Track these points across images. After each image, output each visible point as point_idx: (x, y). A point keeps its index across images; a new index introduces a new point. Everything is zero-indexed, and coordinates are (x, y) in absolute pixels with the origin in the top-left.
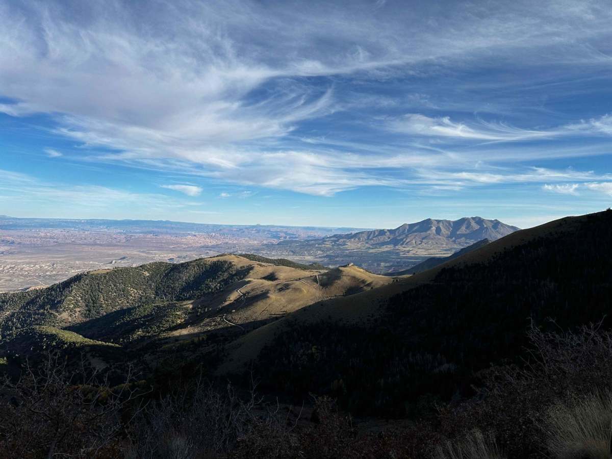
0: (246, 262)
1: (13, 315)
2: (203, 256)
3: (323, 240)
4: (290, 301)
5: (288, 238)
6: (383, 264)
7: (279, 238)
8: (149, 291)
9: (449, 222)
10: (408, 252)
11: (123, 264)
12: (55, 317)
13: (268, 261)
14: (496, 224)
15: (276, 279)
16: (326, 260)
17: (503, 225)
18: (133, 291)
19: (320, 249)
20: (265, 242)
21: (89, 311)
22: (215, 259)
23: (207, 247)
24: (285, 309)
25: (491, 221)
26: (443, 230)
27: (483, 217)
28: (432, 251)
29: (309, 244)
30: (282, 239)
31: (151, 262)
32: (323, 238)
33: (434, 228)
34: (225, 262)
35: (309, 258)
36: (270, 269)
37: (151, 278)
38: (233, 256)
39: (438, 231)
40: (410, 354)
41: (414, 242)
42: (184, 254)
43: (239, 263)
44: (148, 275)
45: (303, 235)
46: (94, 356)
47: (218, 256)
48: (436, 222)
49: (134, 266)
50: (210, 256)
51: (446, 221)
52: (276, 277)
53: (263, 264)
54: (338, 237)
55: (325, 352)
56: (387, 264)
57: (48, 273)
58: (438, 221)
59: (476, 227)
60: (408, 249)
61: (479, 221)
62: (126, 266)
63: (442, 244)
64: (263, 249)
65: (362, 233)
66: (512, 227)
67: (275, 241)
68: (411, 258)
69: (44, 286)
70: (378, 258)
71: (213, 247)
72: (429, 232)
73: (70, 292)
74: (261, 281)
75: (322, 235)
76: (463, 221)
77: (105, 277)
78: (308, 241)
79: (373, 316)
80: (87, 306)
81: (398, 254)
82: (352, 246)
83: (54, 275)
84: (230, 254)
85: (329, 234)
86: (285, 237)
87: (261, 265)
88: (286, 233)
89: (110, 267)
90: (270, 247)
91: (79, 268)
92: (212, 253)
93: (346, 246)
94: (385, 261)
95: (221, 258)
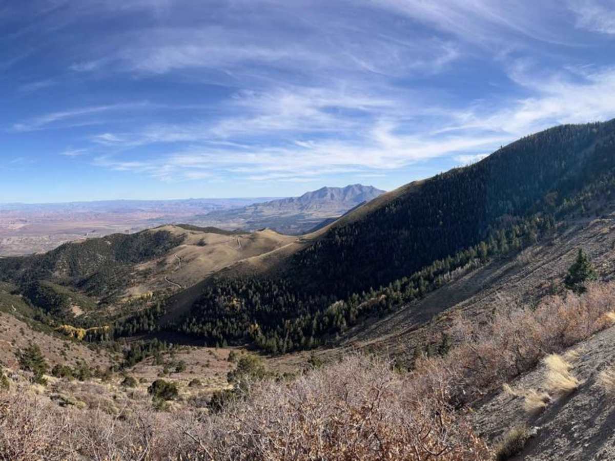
0: (181, 231)
1: (26, 272)
2: (149, 227)
3: (245, 209)
4: (216, 262)
5: (215, 209)
6: (292, 226)
7: (208, 209)
8: (111, 256)
9: (339, 189)
10: (311, 214)
11: (94, 235)
12: (51, 274)
13: (199, 229)
14: (372, 189)
15: (205, 244)
16: (248, 226)
17: (376, 190)
18: (100, 256)
19: (242, 217)
20: (197, 213)
21: (72, 271)
22: (157, 230)
23: (153, 220)
24: (213, 269)
25: (368, 187)
26: (336, 196)
27: (362, 184)
28: (328, 213)
29: (233, 213)
30: (211, 210)
31: (112, 233)
32: (245, 207)
33: (329, 194)
34: (164, 231)
35: (233, 225)
36: (200, 236)
37: (112, 247)
38: (171, 226)
39: (332, 196)
40: (310, 297)
41: (315, 206)
42: (136, 226)
43: (176, 231)
44: (110, 244)
45: (228, 207)
46: (74, 305)
47: (159, 227)
48: (330, 190)
49: (102, 236)
50: (153, 227)
51: (337, 188)
52: (205, 243)
53: (195, 232)
54: (256, 205)
55: (243, 303)
56: (296, 226)
57: (47, 243)
58: (332, 189)
59: (358, 192)
60: (310, 213)
61: (360, 187)
62: (96, 237)
63: (335, 207)
64: (196, 220)
65: (276, 201)
66: (383, 191)
67: (206, 212)
68: (314, 220)
69: (44, 252)
70: (289, 221)
71: (157, 219)
72: (325, 198)
73: (59, 256)
74: (192, 246)
75: (243, 204)
76: (349, 187)
77: (81, 246)
78: (232, 210)
79: (281, 270)
80: (70, 267)
81: (304, 217)
82: (268, 212)
83: (51, 244)
84: (169, 225)
85: (249, 203)
86: (213, 208)
87: (193, 233)
88: (214, 205)
89: (85, 238)
90: (201, 217)
91: (65, 239)
92: (156, 225)
93: (263, 213)
94: (295, 224)
95: (162, 229)
